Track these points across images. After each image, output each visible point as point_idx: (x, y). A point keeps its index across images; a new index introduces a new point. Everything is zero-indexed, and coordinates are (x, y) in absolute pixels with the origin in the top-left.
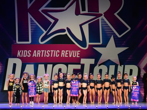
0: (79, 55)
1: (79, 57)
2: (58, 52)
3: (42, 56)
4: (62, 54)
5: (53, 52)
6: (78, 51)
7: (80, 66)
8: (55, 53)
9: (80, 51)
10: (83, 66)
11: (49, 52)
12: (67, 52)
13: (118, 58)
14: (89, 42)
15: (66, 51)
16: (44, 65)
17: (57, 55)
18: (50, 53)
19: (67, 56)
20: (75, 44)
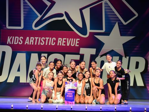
0: (78, 44)
1: (78, 46)
2: (54, 39)
3: (36, 44)
4: (59, 42)
5: (49, 40)
6: (77, 39)
7: (79, 56)
8: (51, 41)
9: (79, 39)
10: (82, 56)
11: (44, 39)
12: (65, 40)
14: (90, 30)
15: (64, 39)
16: (37, 54)
17: (53, 43)
18: (45, 41)
19: (65, 45)
20: (74, 31)
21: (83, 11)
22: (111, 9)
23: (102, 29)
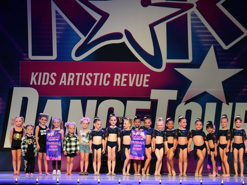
0: (147, 83)
1: (147, 86)
2: (107, 76)
3: (77, 84)
4: (115, 80)
5: (99, 77)
6: (146, 76)
7: (149, 103)
8: (103, 79)
9: (149, 75)
10: (154, 103)
11: (91, 75)
12: (125, 77)
13: (222, 90)
14: (167, 59)
15: (124, 75)
16: (80, 101)
17: (106, 83)
18: (93, 78)
19: (125, 85)
20: (140, 61)
21: (155, 28)
22: (203, 24)
23: (187, 58)
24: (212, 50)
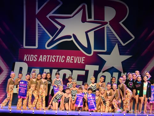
0: (83, 61)
1: (84, 63)
2: (63, 57)
3: (48, 61)
4: (67, 59)
5: (59, 58)
6: (83, 58)
7: (84, 72)
8: (61, 59)
9: (85, 58)
10: (87, 72)
11: (55, 57)
12: (72, 58)
13: (121, 66)
14: (94, 49)
15: (72, 57)
16: (49, 70)
17: (63, 61)
18: (56, 58)
19: (72, 62)
20: (80, 50)
22: (112, 32)
24: (117, 46)
